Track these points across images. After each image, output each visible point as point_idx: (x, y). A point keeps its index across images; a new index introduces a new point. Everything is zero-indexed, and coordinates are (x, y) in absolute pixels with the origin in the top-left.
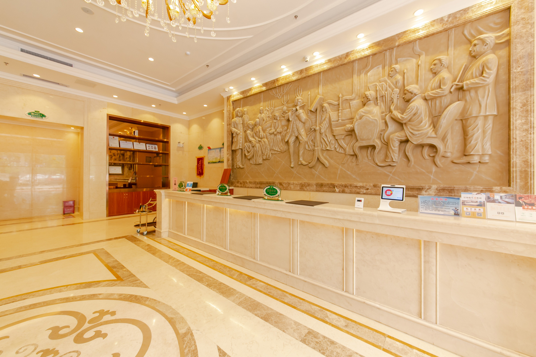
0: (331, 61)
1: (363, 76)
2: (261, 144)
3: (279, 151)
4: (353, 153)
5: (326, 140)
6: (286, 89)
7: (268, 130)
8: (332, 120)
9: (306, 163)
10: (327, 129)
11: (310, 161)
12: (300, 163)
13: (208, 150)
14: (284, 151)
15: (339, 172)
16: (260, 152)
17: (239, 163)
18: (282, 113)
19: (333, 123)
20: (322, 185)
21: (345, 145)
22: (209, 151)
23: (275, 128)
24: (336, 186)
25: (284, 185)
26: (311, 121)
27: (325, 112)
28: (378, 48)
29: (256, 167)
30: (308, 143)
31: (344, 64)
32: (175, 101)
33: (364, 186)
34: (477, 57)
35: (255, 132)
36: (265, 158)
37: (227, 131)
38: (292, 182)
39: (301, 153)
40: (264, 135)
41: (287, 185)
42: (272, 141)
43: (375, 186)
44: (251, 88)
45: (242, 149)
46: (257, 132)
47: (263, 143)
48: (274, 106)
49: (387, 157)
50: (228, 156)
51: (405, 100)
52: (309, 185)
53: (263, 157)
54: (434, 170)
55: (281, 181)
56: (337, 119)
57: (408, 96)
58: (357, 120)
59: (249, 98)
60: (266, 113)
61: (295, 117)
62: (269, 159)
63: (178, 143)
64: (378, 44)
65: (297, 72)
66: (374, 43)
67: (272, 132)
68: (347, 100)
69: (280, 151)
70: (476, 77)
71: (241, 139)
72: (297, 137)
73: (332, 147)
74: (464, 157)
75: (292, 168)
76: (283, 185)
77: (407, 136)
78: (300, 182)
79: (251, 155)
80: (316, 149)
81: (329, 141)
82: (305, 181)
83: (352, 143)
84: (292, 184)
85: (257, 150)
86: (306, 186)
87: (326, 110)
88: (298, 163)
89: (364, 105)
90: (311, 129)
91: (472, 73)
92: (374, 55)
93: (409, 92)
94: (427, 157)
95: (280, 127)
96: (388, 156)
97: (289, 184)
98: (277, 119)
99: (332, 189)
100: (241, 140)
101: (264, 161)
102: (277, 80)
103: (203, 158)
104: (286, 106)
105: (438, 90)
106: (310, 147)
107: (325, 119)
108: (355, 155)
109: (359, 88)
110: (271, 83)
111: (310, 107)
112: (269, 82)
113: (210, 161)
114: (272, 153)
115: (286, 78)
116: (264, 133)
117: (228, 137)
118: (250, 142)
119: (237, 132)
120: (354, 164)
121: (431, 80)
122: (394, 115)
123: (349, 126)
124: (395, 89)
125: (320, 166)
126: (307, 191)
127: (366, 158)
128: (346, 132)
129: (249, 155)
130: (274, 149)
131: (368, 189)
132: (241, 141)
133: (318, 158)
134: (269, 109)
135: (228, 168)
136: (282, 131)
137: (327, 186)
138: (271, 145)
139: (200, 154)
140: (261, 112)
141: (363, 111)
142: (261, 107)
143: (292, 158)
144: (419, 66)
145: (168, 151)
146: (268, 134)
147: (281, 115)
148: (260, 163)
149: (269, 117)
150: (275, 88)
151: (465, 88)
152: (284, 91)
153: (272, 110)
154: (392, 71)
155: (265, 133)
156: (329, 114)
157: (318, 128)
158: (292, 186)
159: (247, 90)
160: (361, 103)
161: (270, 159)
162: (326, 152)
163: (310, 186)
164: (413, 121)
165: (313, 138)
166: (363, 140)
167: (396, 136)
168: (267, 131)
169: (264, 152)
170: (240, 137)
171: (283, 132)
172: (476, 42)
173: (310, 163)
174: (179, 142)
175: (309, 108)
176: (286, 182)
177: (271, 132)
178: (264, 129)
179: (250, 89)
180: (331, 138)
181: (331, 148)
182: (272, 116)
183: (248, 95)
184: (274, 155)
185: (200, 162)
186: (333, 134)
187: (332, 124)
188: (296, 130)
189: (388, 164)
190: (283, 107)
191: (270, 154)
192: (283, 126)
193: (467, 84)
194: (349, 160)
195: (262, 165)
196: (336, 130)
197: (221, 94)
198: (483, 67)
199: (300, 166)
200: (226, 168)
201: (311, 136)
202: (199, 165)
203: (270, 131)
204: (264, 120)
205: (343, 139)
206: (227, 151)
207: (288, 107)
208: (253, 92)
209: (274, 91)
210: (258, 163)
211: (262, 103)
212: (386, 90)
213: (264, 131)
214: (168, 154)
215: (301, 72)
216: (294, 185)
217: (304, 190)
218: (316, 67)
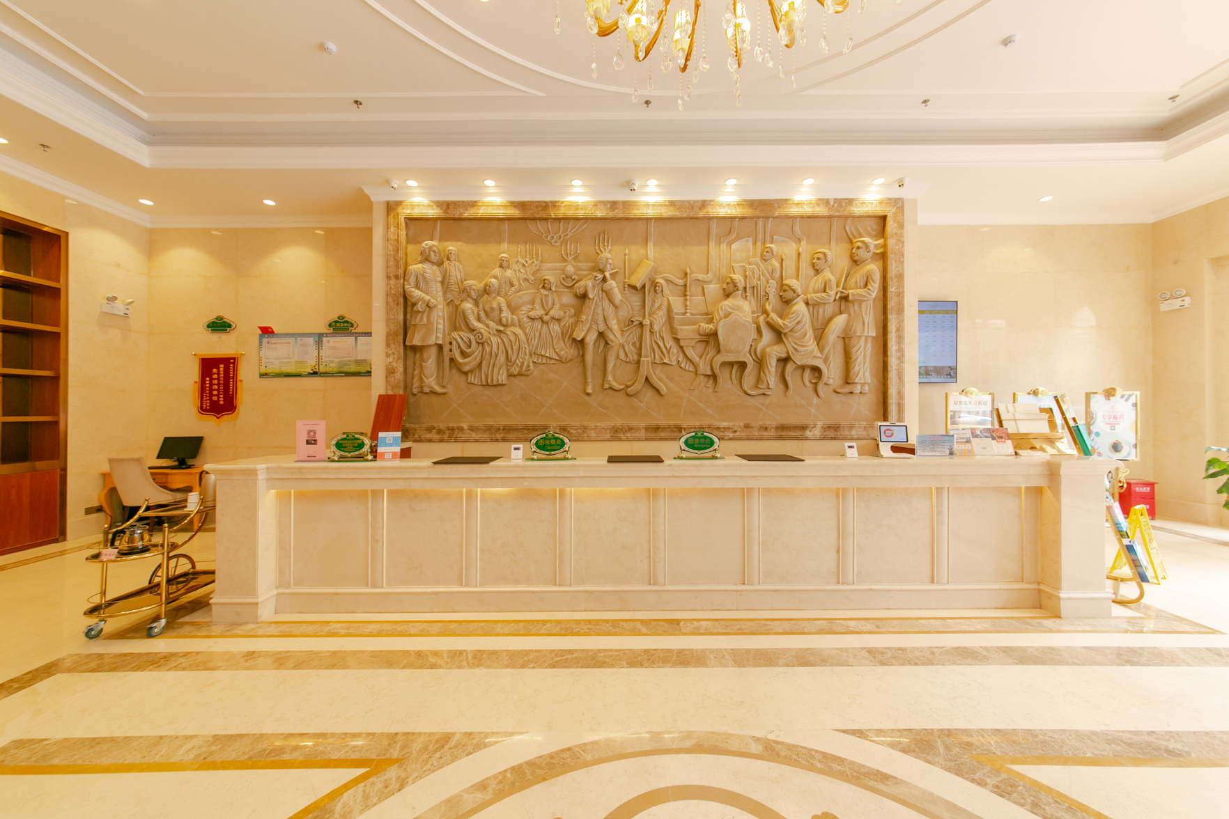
0: (675, 205)
1: (723, 246)
2: (505, 340)
3: (554, 357)
4: (709, 373)
5: (661, 344)
6: (573, 231)
7: (523, 308)
8: (675, 311)
9: (622, 387)
10: (663, 326)
11: (629, 383)
12: (607, 386)
13: (261, 337)
14: (568, 358)
15: (684, 404)
16: (502, 358)
17: (432, 379)
18: (563, 278)
19: (676, 316)
20: (657, 429)
21: (698, 358)
22: (265, 340)
23: (543, 307)
24: (685, 429)
25: (571, 431)
26: (631, 305)
27: (661, 294)
28: (751, 210)
29: (488, 392)
30: (626, 348)
31: (697, 218)
33: (731, 427)
34: (858, 263)
35: (487, 308)
36: (515, 370)
37: (387, 295)
38: (592, 425)
39: (610, 366)
40: (512, 319)
41: (579, 431)
42: (537, 334)
43: (746, 426)
44: (476, 202)
45: (440, 347)
46: (492, 309)
47: (512, 338)
48: (540, 259)
49: (760, 381)
50: (390, 360)
51: (784, 300)
52: (630, 429)
53: (508, 371)
54: (815, 402)
55: (563, 424)
56: (683, 311)
57: (789, 295)
58: (720, 319)
59: (464, 223)
60: (519, 271)
61: (600, 292)
62: (528, 376)
63: (108, 299)
64: (752, 204)
65: (604, 203)
66: (745, 201)
67: (538, 315)
68: (699, 280)
69: (557, 358)
70: (860, 288)
71: (441, 322)
72: (601, 334)
73: (674, 359)
74: (848, 386)
75: (588, 394)
76: (569, 431)
77: (788, 353)
78: (612, 424)
79: (474, 364)
80: (644, 361)
81: (668, 347)
82: (618, 422)
83: (709, 356)
84: (592, 429)
85: (493, 353)
86: (624, 430)
87: (662, 291)
88: (603, 385)
89: (728, 296)
90: (633, 321)
91: (856, 282)
92: (742, 218)
93: (791, 289)
94: (808, 384)
95: (557, 306)
96: (762, 380)
97: (586, 428)
98: (550, 289)
99: (676, 435)
100: (440, 324)
101: (513, 378)
102: (554, 204)
103: (234, 359)
104: (573, 266)
105: (823, 295)
106: (630, 355)
107: (659, 307)
108: (714, 377)
109: (718, 265)
110: (537, 207)
111: (629, 279)
112: (531, 202)
113: (268, 371)
114: (535, 360)
115: (577, 206)
116: (512, 314)
117: (389, 310)
118: (473, 330)
119: (429, 301)
120: (711, 390)
121: (812, 279)
122: (773, 320)
123: (706, 327)
124: (771, 281)
125: (650, 394)
126: (628, 440)
127: (729, 382)
128: (700, 335)
129: (468, 363)
130: (542, 353)
131: (735, 432)
132: (441, 327)
133: (647, 378)
134: (527, 262)
135: (390, 393)
136: (564, 318)
137: (668, 430)
138: (535, 344)
139: (219, 346)
140: (505, 264)
141: (730, 305)
142: (504, 253)
143: (589, 374)
144: (799, 254)
145: (57, 325)
146: (525, 319)
147: (559, 282)
148: (500, 382)
149: (526, 280)
150: (546, 219)
151: (851, 298)
152: (568, 233)
153: (536, 266)
154: (767, 252)
155: (516, 315)
156: (668, 299)
157: (647, 322)
158: (592, 432)
159: (463, 202)
160: (722, 291)
161: (531, 374)
162: (660, 366)
163: (632, 431)
164: (796, 332)
165: (635, 339)
166: (729, 352)
167: (776, 352)
168: (522, 311)
169: (513, 359)
170: (438, 316)
171: (567, 319)
172: (859, 244)
173: (628, 387)
174: (111, 295)
175: (626, 280)
176: (578, 424)
177: (532, 314)
178: (513, 304)
179: (473, 204)
180: (670, 343)
181: (670, 361)
182: (535, 280)
183: (466, 215)
184: (541, 366)
185: (215, 370)
186: (674, 336)
187: (674, 318)
188: (602, 319)
189: (761, 391)
190: (567, 265)
191: (531, 364)
192: (563, 306)
193: (853, 295)
194: (702, 384)
195: (506, 387)
196: (681, 330)
197: (362, 187)
198: (867, 278)
199: (605, 392)
200: (383, 392)
201: (632, 335)
202: (211, 380)
203: (530, 312)
204: (512, 285)
205: (693, 347)
206: (388, 345)
207: (577, 269)
208: (481, 211)
209: (541, 226)
210: (494, 383)
211: (506, 244)
212: (759, 279)
213: (513, 309)
214: (57, 335)
215: (613, 205)
216: (597, 430)
217: (620, 440)
218: (645, 206)
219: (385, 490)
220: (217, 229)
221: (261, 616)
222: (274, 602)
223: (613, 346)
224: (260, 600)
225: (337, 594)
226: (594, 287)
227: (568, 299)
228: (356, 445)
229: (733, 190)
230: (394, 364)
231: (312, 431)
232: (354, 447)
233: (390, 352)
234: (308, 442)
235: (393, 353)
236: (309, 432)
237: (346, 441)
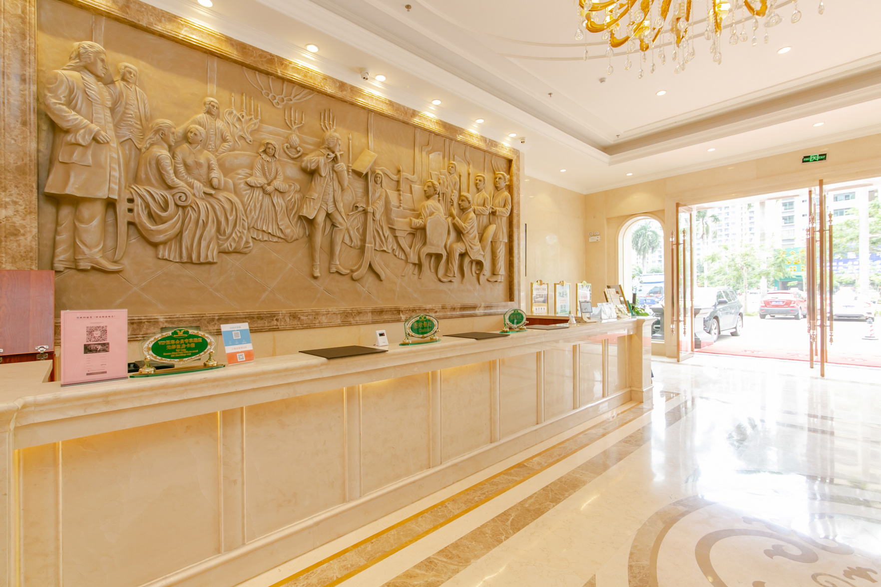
0: (393, 106)
1: (424, 154)
2: (217, 207)
3: (278, 235)
4: (417, 262)
5: (381, 233)
6: (298, 97)
7: (240, 171)
8: (392, 203)
9: (348, 271)
10: (381, 216)
11: (355, 268)
12: (334, 270)
14: (295, 237)
15: (398, 289)
16: (211, 229)
18: (287, 147)
20: (381, 312)
21: (409, 249)
23: (264, 175)
24: (402, 312)
25: (302, 318)
26: (355, 191)
27: (380, 185)
28: (444, 130)
29: (191, 271)
30: (352, 233)
31: (408, 124)
33: (434, 308)
34: (499, 189)
35: (190, 161)
36: (227, 245)
38: (323, 310)
39: (338, 249)
40: (226, 182)
41: (311, 317)
42: (258, 206)
43: (443, 308)
44: (175, 17)
45: (111, 204)
46: (198, 164)
47: (227, 206)
48: (259, 117)
49: (449, 271)
51: (461, 208)
52: (359, 313)
53: (219, 246)
54: (477, 288)
55: (293, 310)
56: (398, 205)
57: (465, 204)
58: (427, 217)
61: (331, 172)
62: (246, 254)
64: (445, 125)
65: (334, 81)
66: (441, 121)
67: (260, 184)
68: (408, 179)
69: (282, 236)
70: (501, 207)
71: (117, 167)
72: (328, 215)
73: (390, 247)
74: (495, 276)
75: (315, 278)
76: (299, 318)
77: (466, 249)
78: (343, 308)
79: (172, 233)
80: (368, 247)
81: (386, 236)
82: (345, 306)
83: (417, 247)
84: (324, 315)
85: (201, 221)
86: (353, 314)
87: (381, 182)
88: (329, 268)
89: (428, 198)
90: (357, 207)
91: (499, 202)
92: (437, 135)
93: (468, 200)
94: (474, 274)
95: (280, 178)
96: (450, 270)
97: (317, 314)
98: (274, 155)
99: (396, 317)
100: (115, 169)
101: (225, 256)
102: (281, 61)
104: (298, 137)
105: (484, 208)
106: (354, 240)
107: (379, 197)
108: (419, 265)
109: (420, 170)
110: (261, 56)
111: (352, 164)
112: (254, 48)
114: (255, 236)
115: (306, 72)
116: (225, 176)
118: (170, 188)
119: (98, 133)
120: (416, 277)
121: (475, 195)
123: (418, 222)
124: (454, 191)
125: (371, 278)
126: (357, 324)
127: (429, 270)
128: (412, 228)
129: (162, 231)
130: (264, 229)
131: (436, 312)
132: (116, 174)
133: (370, 266)
134: (243, 117)
136: (289, 191)
137: (390, 313)
138: (255, 217)
140: (214, 110)
141: (433, 205)
142: (212, 96)
143: (317, 256)
144: (469, 174)
146: (242, 185)
147: (282, 150)
148: (210, 259)
149: (242, 137)
150: (268, 74)
151: (497, 213)
152: (292, 97)
153: (255, 124)
154: (452, 167)
155: (231, 178)
156: (386, 190)
157: (370, 209)
158: (324, 318)
159: (154, 8)
160: (423, 192)
161: (250, 252)
162: (379, 253)
163: (361, 315)
164: (470, 234)
165: (359, 225)
166: (432, 245)
167: (459, 248)
168: (238, 174)
169: (228, 231)
170: (111, 157)
171: (292, 194)
172: (501, 176)
173: (352, 271)
175: (350, 165)
176: (309, 310)
177: (251, 180)
178: (227, 164)
179: (172, 18)
180: (387, 233)
181: (388, 248)
182: (254, 141)
183: (159, 28)
184: (262, 244)
186: (390, 226)
187: (392, 209)
188: (332, 200)
189: (449, 279)
190: (291, 134)
191: (250, 240)
192: (286, 179)
193: (499, 212)
194: (411, 272)
195: (215, 266)
196: (397, 221)
198: (505, 201)
199: (332, 275)
201: (356, 221)
203: (249, 177)
204: (224, 140)
205: (404, 238)
207: (302, 141)
208: (183, 32)
209: (260, 79)
210: (202, 260)
211: (215, 86)
212: (447, 188)
213: (226, 170)
215: (342, 86)
216: (328, 316)
217: (350, 324)
218: (370, 97)
223: (341, 230)
226: (325, 164)
227: (292, 171)
228: (193, 345)
229: (434, 109)
230: (18, 220)
231: (97, 328)
232: (188, 349)
233: (7, 200)
234: (88, 349)
235: (15, 203)
236: (90, 332)
237: (173, 342)
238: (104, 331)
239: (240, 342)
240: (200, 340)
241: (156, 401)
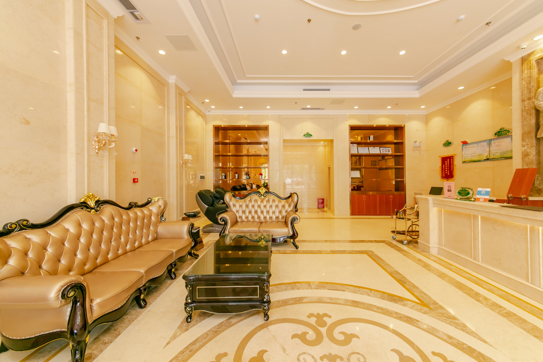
13: (463, 146)
22: (464, 147)
32: (416, 94)
37: (522, 111)
50: (526, 148)
63: (415, 142)
103: (452, 156)
113: (466, 160)
117: (523, 119)
135: (525, 167)
139: (447, 152)
174: (415, 141)
185: (446, 162)
197: (504, 58)
200: (520, 167)
202: (445, 165)
206: (523, 140)
214: (403, 155)
219: (479, 216)
220: (448, 106)
221: (431, 252)
222: (437, 250)
224: (431, 246)
225: (459, 256)
228: (466, 193)
231: (449, 186)
232: (465, 194)
233: (525, 144)
234: (448, 191)
235: (528, 144)
237: (462, 191)
238: (451, 187)
239: (484, 195)
240: (468, 192)
241: (451, 205)
